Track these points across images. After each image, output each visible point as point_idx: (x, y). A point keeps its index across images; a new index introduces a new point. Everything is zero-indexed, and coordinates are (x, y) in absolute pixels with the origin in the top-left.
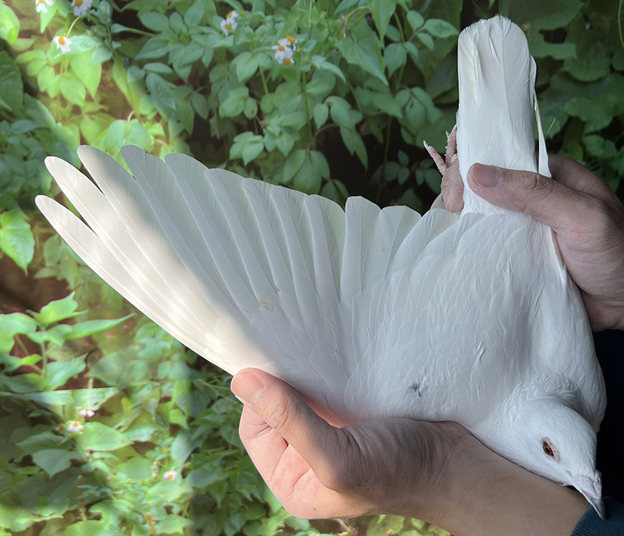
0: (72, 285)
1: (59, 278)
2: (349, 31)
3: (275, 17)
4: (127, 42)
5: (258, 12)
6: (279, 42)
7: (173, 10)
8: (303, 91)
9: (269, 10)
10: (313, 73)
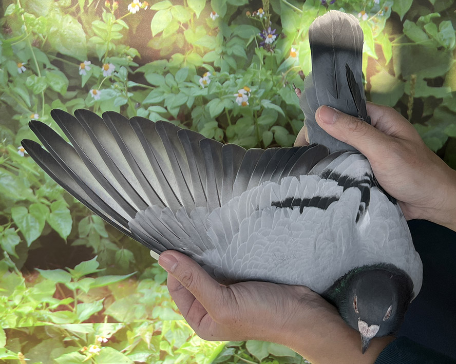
0: (96, 251)
1: (88, 246)
2: (287, 83)
3: (236, 76)
4: (138, 93)
5: (224, 73)
6: (239, 91)
7: (168, 72)
8: (255, 123)
9: (232, 71)
10: (262, 111)
